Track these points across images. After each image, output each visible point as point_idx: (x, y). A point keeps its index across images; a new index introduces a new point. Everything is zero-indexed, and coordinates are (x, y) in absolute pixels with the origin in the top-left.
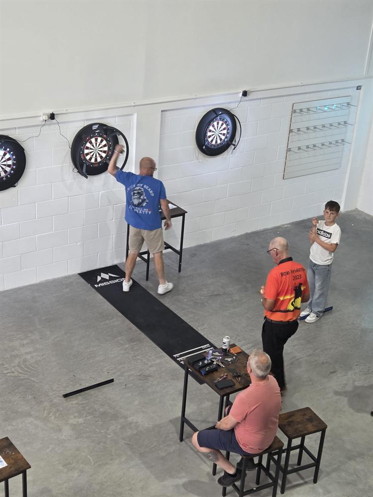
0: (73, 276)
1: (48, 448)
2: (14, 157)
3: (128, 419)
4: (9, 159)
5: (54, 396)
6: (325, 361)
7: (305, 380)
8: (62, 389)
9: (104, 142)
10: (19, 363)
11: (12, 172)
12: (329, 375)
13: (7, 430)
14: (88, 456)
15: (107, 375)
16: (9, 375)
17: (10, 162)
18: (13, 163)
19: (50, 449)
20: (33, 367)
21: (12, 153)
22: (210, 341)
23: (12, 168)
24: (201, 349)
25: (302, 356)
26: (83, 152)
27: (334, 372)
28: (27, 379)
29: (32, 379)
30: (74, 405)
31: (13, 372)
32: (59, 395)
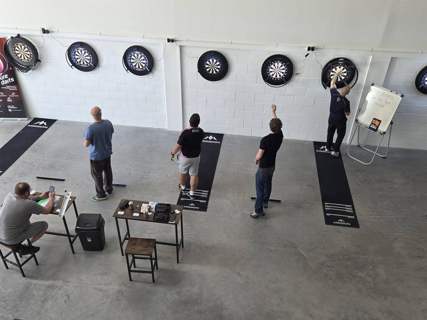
0: (310, 141)
1: (224, 218)
2: (287, 69)
3: (271, 223)
4: (283, 69)
5: (247, 196)
6: (421, 248)
7: (395, 252)
8: (254, 194)
9: (345, 70)
10: (246, 174)
11: (284, 76)
12: (416, 257)
13: (215, 202)
14: (238, 231)
15: (281, 197)
16: (237, 177)
17: (284, 71)
18: (285, 72)
19: (225, 219)
20: (250, 178)
21: (286, 66)
22: (354, 204)
23: (284, 74)
24: (345, 207)
25: (408, 238)
26: (330, 73)
27: (422, 257)
28: (243, 183)
29: (245, 184)
30: (252, 204)
31: (239, 177)
32: (250, 196)
